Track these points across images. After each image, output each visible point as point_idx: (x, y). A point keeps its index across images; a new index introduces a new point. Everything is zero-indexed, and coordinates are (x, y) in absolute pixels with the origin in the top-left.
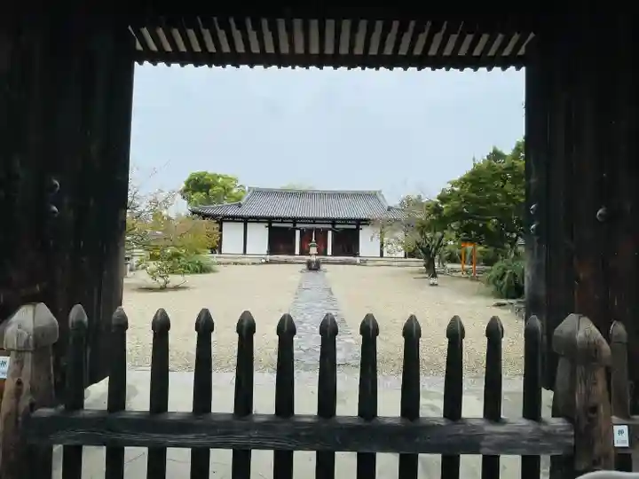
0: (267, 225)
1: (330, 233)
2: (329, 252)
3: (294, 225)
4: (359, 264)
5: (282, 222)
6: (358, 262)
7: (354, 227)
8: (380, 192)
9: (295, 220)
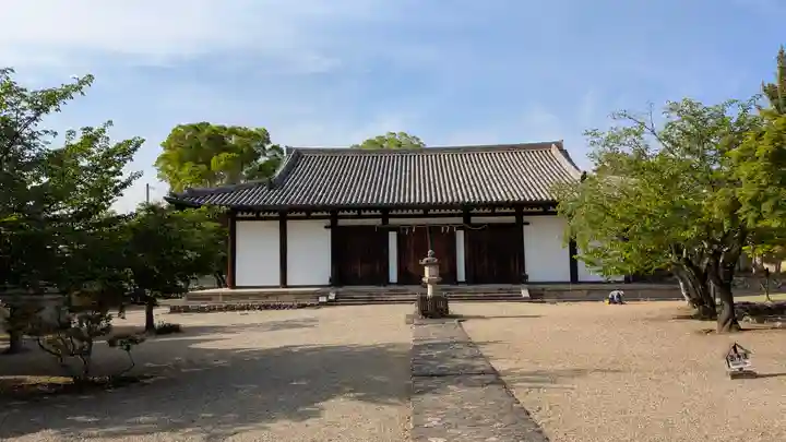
0: (328, 222)
1: (460, 236)
2: (461, 276)
3: (385, 221)
4: (528, 300)
5: (359, 216)
6: (525, 293)
7: (512, 219)
9: (386, 211)
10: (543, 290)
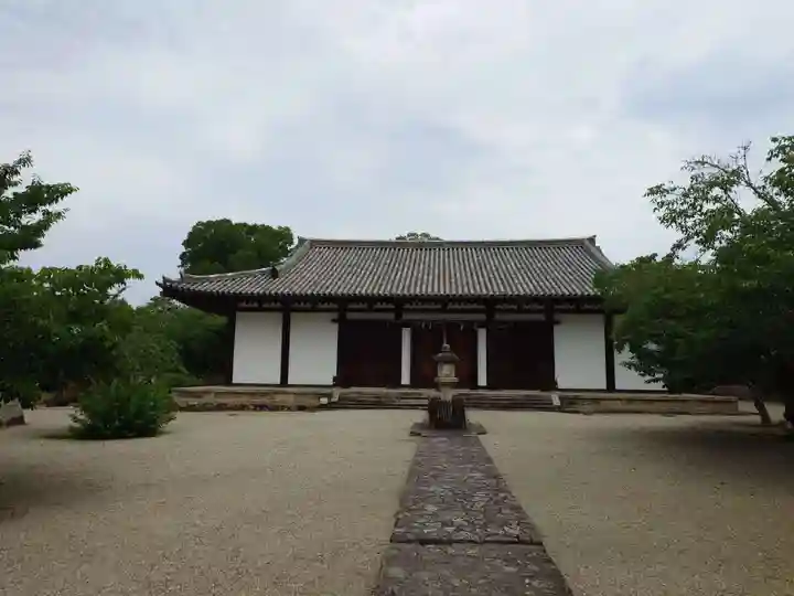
0: (335, 315)
1: (482, 335)
2: (482, 380)
3: (398, 316)
4: (560, 409)
5: (370, 309)
6: (556, 402)
7: (541, 317)
8: (592, 240)
9: (399, 303)
10: (576, 398)
